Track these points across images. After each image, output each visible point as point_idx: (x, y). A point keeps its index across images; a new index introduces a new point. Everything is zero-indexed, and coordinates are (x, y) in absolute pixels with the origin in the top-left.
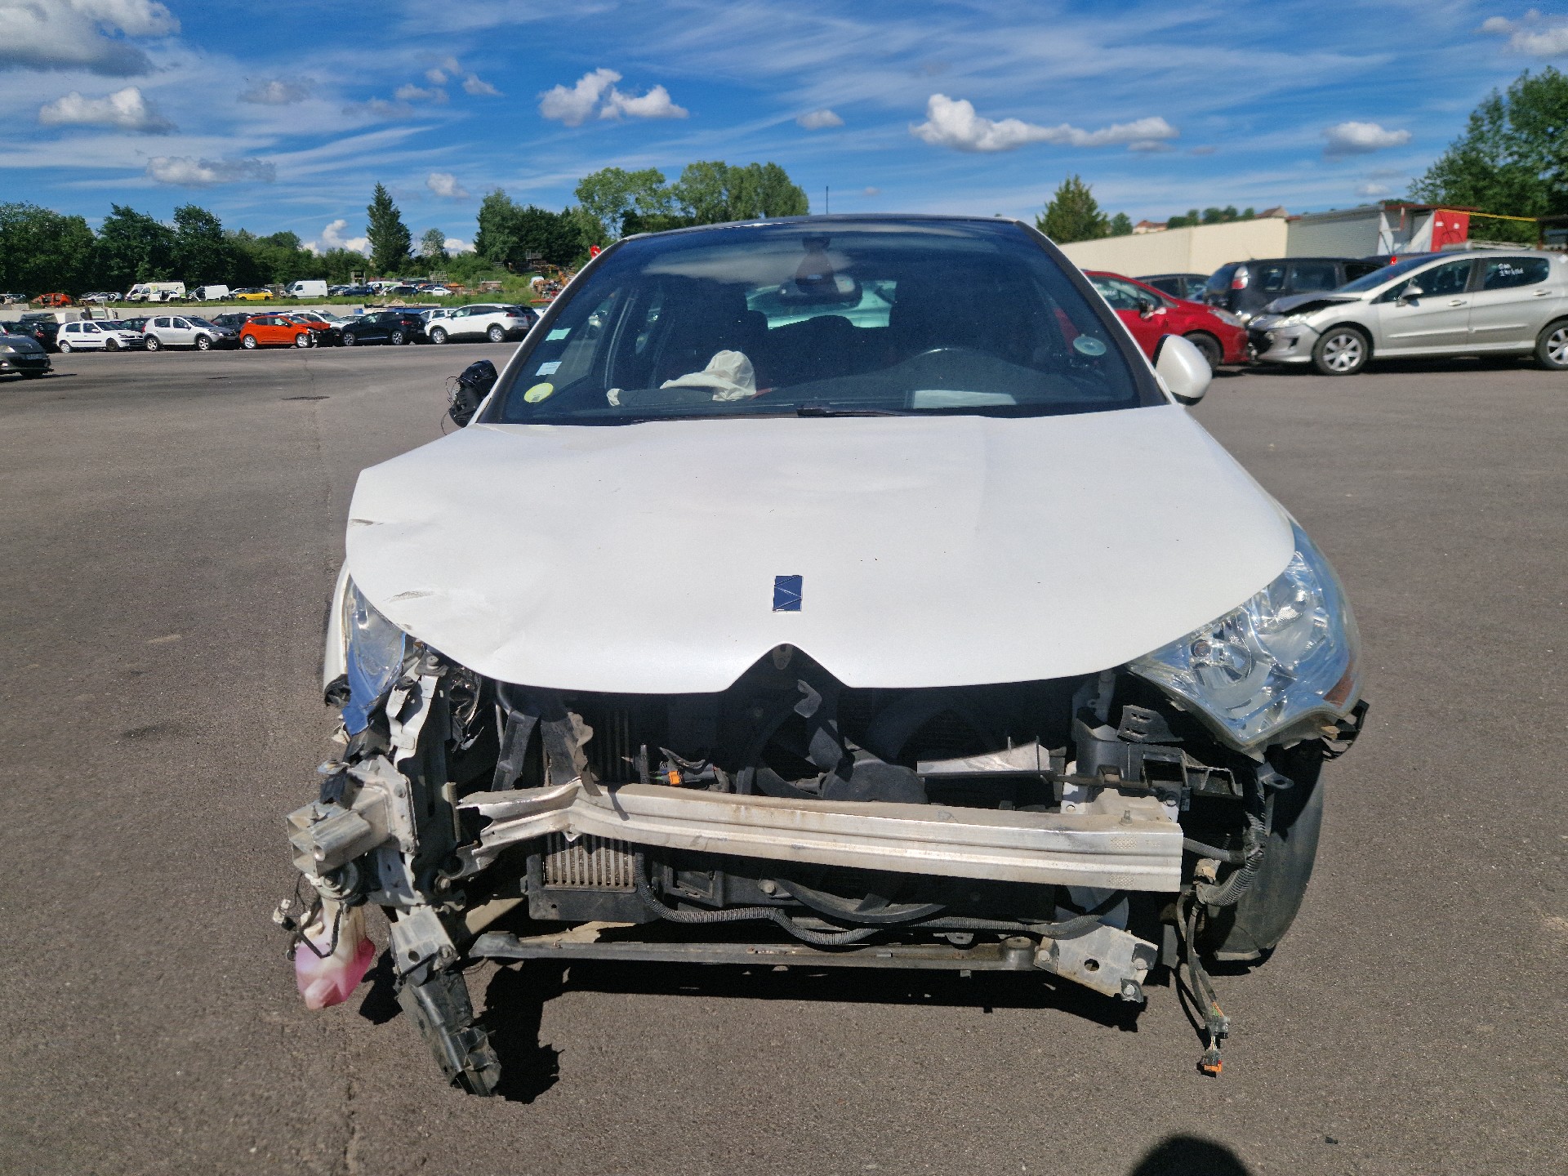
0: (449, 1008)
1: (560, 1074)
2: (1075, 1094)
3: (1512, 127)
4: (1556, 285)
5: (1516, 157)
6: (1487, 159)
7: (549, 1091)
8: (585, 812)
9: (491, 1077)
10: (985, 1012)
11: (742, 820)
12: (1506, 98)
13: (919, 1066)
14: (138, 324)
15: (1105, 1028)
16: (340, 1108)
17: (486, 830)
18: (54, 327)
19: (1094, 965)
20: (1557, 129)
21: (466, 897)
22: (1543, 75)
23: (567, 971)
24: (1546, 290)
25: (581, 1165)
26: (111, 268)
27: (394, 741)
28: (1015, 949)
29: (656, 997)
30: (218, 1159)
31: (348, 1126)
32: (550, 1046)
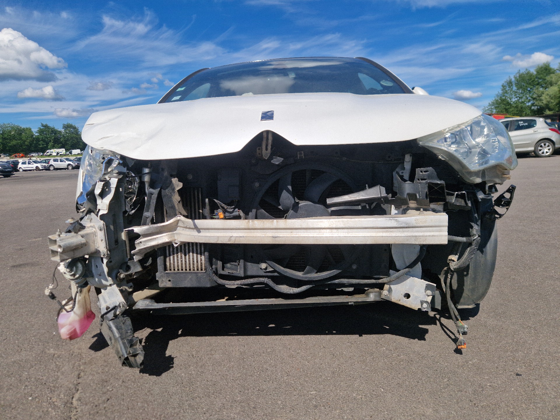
0: (123, 330)
1: (174, 365)
2: (402, 363)
3: (516, 88)
4: (539, 128)
5: (518, 98)
6: (508, 99)
7: (168, 371)
8: (182, 232)
9: (140, 359)
10: (359, 336)
11: (251, 227)
12: (513, 79)
13: (332, 355)
14: (47, 161)
15: (412, 340)
16: (74, 382)
17: (137, 242)
18: (17, 163)
19: (408, 296)
20: (531, 89)
21: (133, 286)
22: (525, 72)
23: (181, 330)
24: (536, 130)
25: (180, 398)
26: (40, 145)
27: (99, 207)
28: (373, 292)
29: (218, 337)
30: (13, 402)
31: (76, 388)
32: (171, 356)
